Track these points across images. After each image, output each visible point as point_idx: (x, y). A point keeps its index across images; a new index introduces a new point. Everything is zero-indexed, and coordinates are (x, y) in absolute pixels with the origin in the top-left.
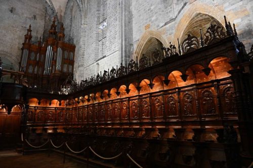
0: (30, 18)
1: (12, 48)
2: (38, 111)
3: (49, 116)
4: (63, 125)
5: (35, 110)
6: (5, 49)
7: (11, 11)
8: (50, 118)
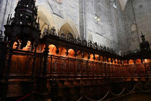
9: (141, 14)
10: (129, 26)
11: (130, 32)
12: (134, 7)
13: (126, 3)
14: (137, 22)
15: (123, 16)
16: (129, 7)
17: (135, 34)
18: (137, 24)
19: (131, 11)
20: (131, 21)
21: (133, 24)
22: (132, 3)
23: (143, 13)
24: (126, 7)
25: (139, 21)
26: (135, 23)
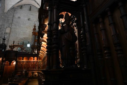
0: (36, 21)
1: (29, 35)
2: (24, 63)
3: (30, 66)
4: (38, 71)
5: (23, 63)
6: (27, 36)
7: (29, 20)
8: (30, 67)
9: (17, 23)
10: (5, 27)
11: (4, 32)
12: (14, 15)
13: (10, 9)
14: (13, 27)
15: (3, 17)
16: (11, 12)
17: (7, 35)
18: (12, 28)
19: (11, 16)
20: (8, 24)
21: (9, 27)
22: (14, 11)
23: (19, 23)
24: (9, 11)
25: (14, 27)
26: (11, 27)
